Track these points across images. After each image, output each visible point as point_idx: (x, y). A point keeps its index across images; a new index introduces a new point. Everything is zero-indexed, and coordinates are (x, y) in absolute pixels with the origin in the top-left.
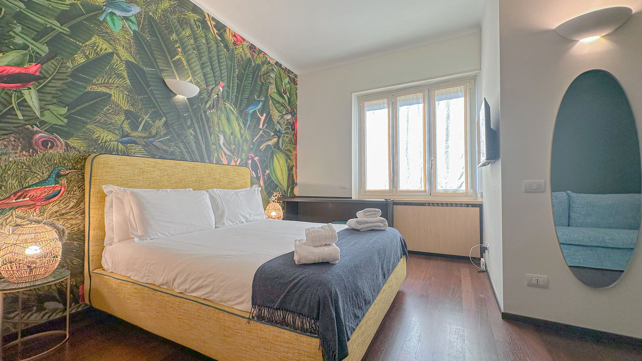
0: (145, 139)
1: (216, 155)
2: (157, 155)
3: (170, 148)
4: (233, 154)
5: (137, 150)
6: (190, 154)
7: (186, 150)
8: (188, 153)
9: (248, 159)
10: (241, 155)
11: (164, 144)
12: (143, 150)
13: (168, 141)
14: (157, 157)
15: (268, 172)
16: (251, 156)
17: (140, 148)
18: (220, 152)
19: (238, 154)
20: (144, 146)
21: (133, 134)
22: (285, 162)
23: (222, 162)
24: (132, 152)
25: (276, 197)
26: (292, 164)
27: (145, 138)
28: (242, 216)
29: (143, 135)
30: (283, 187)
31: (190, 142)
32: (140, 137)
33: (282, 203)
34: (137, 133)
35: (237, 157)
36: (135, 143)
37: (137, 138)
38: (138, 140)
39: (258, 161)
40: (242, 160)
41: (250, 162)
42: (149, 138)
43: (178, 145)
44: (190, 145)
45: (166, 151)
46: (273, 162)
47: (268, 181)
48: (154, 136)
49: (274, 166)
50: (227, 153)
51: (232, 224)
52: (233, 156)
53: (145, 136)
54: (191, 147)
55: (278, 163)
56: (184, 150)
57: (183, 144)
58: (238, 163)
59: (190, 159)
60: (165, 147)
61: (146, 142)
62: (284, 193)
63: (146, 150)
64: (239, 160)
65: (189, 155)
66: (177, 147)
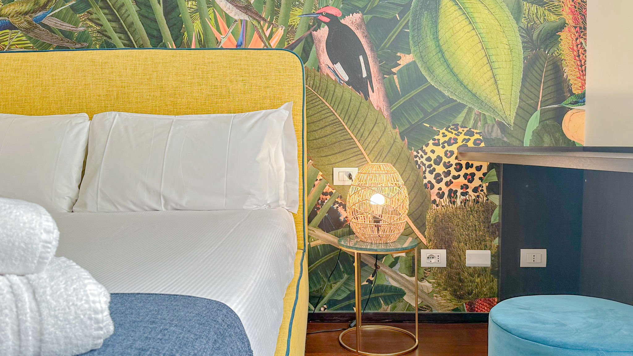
0: (27, 16)
1: (197, 27)
2: (50, 45)
3: (76, 24)
4: (256, 15)
5: (14, 40)
6: (125, 33)
7: (114, 24)
8: (121, 30)
9: (318, 24)
10: (287, 16)
11: (63, 20)
12: (24, 38)
13: (72, 12)
14: (51, 49)
15: (405, 60)
16: (328, 15)
17: (20, 35)
18: (212, 16)
19: (274, 13)
20: (26, 31)
21: (6, 10)
22: (506, 15)
23: (218, 42)
24: (6, 46)
25: (448, 148)
26: (552, 17)
27: (26, 13)
28: (149, 189)
29: (23, 8)
30: (493, 110)
31: (123, 5)
32: (19, 13)
33: (484, 169)
34: (12, 7)
35: (270, 23)
36: (11, 27)
37: (13, 16)
38: (15, 21)
39: (359, 26)
40: (290, 30)
41: (323, 33)
42: (35, 12)
43: (94, 16)
44: (123, 11)
45: (68, 35)
46: (435, 23)
47: (405, 91)
48: (44, 7)
49: (444, 34)
50: (236, 18)
51: (109, 207)
52: (255, 23)
53: (27, 10)
54: (126, 15)
55: (465, 23)
56: (109, 26)
57: (106, 11)
58: (274, 42)
59: (125, 45)
60: (67, 27)
61: (29, 23)
62: (497, 133)
63: (30, 39)
64: (280, 32)
65: (123, 36)
66: (91, 20)
